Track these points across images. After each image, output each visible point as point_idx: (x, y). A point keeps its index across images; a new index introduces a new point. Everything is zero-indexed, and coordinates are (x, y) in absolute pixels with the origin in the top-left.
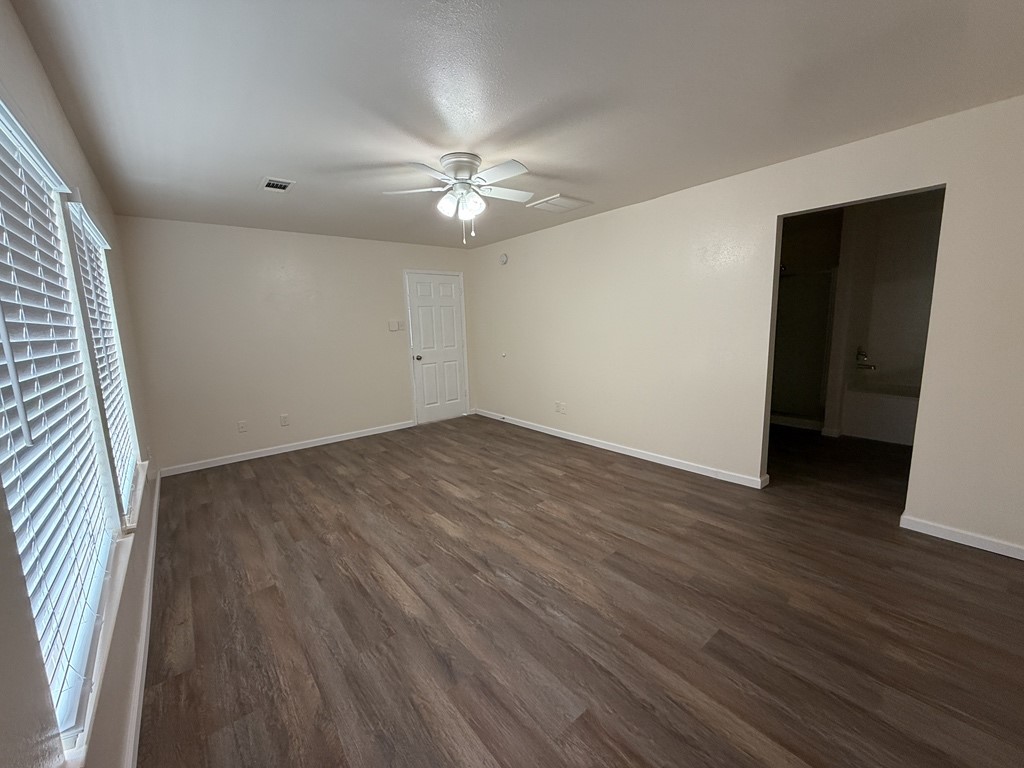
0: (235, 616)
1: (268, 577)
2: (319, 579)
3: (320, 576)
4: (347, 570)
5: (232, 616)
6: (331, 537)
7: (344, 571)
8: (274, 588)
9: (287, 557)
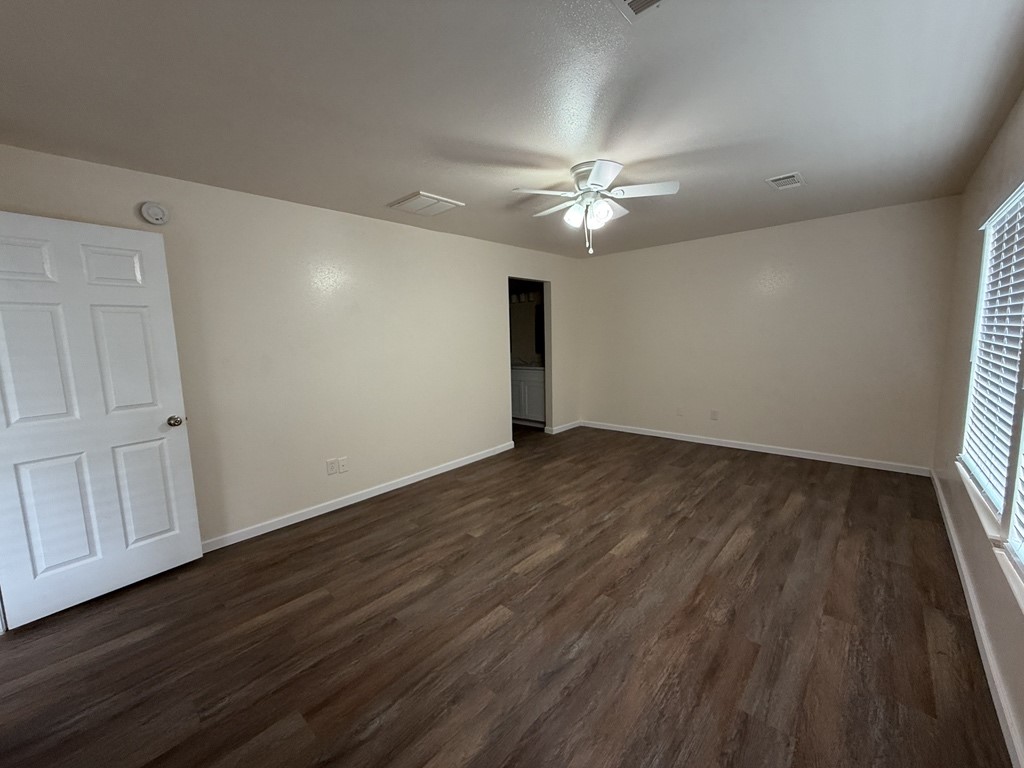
0: (878, 617)
1: (825, 628)
2: (781, 588)
3: (777, 588)
4: (752, 575)
5: (881, 619)
6: (719, 615)
7: (755, 577)
8: (826, 612)
9: (786, 635)
